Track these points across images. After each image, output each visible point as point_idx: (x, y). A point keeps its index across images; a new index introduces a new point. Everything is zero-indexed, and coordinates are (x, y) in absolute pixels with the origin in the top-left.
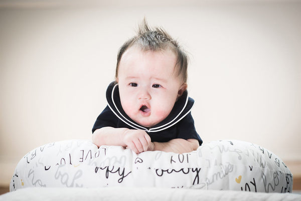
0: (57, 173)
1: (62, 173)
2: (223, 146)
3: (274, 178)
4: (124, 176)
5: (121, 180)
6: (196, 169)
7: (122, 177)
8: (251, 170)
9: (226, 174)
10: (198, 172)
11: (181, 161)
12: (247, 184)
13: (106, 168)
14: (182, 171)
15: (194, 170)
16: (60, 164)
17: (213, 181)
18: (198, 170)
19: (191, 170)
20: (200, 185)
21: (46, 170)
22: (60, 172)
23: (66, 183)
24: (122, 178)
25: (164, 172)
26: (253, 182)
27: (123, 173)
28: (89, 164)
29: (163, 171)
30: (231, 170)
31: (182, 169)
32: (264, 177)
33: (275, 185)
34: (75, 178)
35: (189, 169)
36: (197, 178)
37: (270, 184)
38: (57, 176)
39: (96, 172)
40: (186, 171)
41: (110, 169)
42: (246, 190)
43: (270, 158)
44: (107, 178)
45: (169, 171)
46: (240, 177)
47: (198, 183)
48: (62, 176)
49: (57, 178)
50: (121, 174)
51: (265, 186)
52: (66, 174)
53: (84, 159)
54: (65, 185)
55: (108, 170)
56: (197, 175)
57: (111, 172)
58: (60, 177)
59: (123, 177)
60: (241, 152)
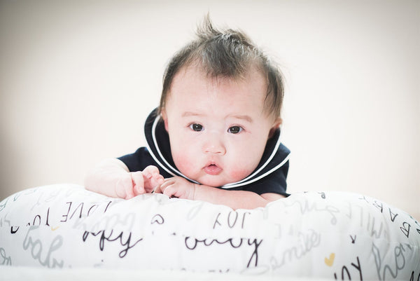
0: (26, 239)
1: (34, 241)
2: (307, 202)
3: (397, 256)
4: (130, 245)
5: (124, 253)
6: (255, 241)
7: (126, 247)
8: (353, 242)
9: (308, 250)
10: (257, 246)
11: (231, 225)
12: (344, 267)
13: (101, 234)
14: (229, 243)
15: (251, 242)
16: (31, 224)
17: (283, 262)
18: (258, 242)
19: (245, 242)
20: (258, 269)
21: (12, 232)
22: (30, 238)
23: (38, 256)
24: (126, 250)
25: (198, 243)
26: (357, 264)
27: (128, 242)
28: (75, 227)
29: (197, 241)
30: (316, 243)
31: (230, 240)
32: (375, 251)
33: (398, 268)
34: (52, 249)
35: (242, 240)
36: (255, 256)
37: (387, 266)
38: (26, 244)
39: (84, 240)
40: (236, 243)
41: (106, 236)
42: (343, 278)
43: (393, 221)
44: (102, 249)
45: (207, 242)
46: (333, 256)
47: (256, 265)
48: (34, 245)
49: (26, 248)
50: (124, 243)
51: (379, 270)
52: (38, 241)
53: (69, 217)
54: (37, 260)
55: (103, 237)
56: (256, 252)
57: (107, 239)
58: (30, 246)
59: (129, 248)
60: (338, 211)
